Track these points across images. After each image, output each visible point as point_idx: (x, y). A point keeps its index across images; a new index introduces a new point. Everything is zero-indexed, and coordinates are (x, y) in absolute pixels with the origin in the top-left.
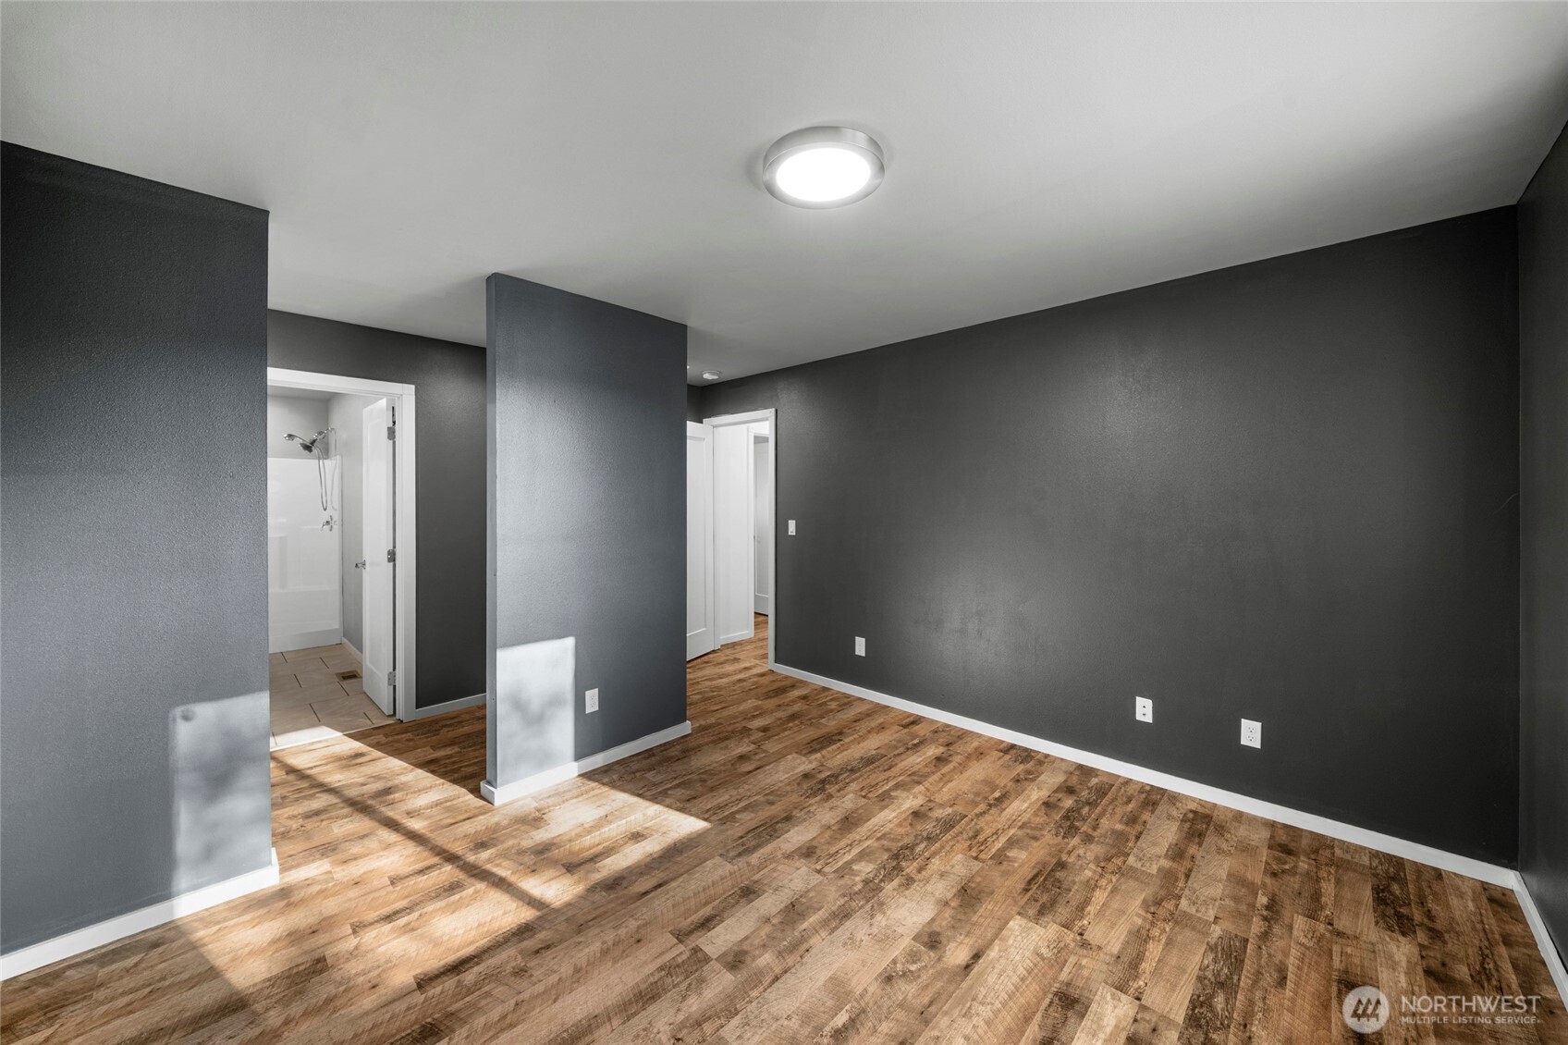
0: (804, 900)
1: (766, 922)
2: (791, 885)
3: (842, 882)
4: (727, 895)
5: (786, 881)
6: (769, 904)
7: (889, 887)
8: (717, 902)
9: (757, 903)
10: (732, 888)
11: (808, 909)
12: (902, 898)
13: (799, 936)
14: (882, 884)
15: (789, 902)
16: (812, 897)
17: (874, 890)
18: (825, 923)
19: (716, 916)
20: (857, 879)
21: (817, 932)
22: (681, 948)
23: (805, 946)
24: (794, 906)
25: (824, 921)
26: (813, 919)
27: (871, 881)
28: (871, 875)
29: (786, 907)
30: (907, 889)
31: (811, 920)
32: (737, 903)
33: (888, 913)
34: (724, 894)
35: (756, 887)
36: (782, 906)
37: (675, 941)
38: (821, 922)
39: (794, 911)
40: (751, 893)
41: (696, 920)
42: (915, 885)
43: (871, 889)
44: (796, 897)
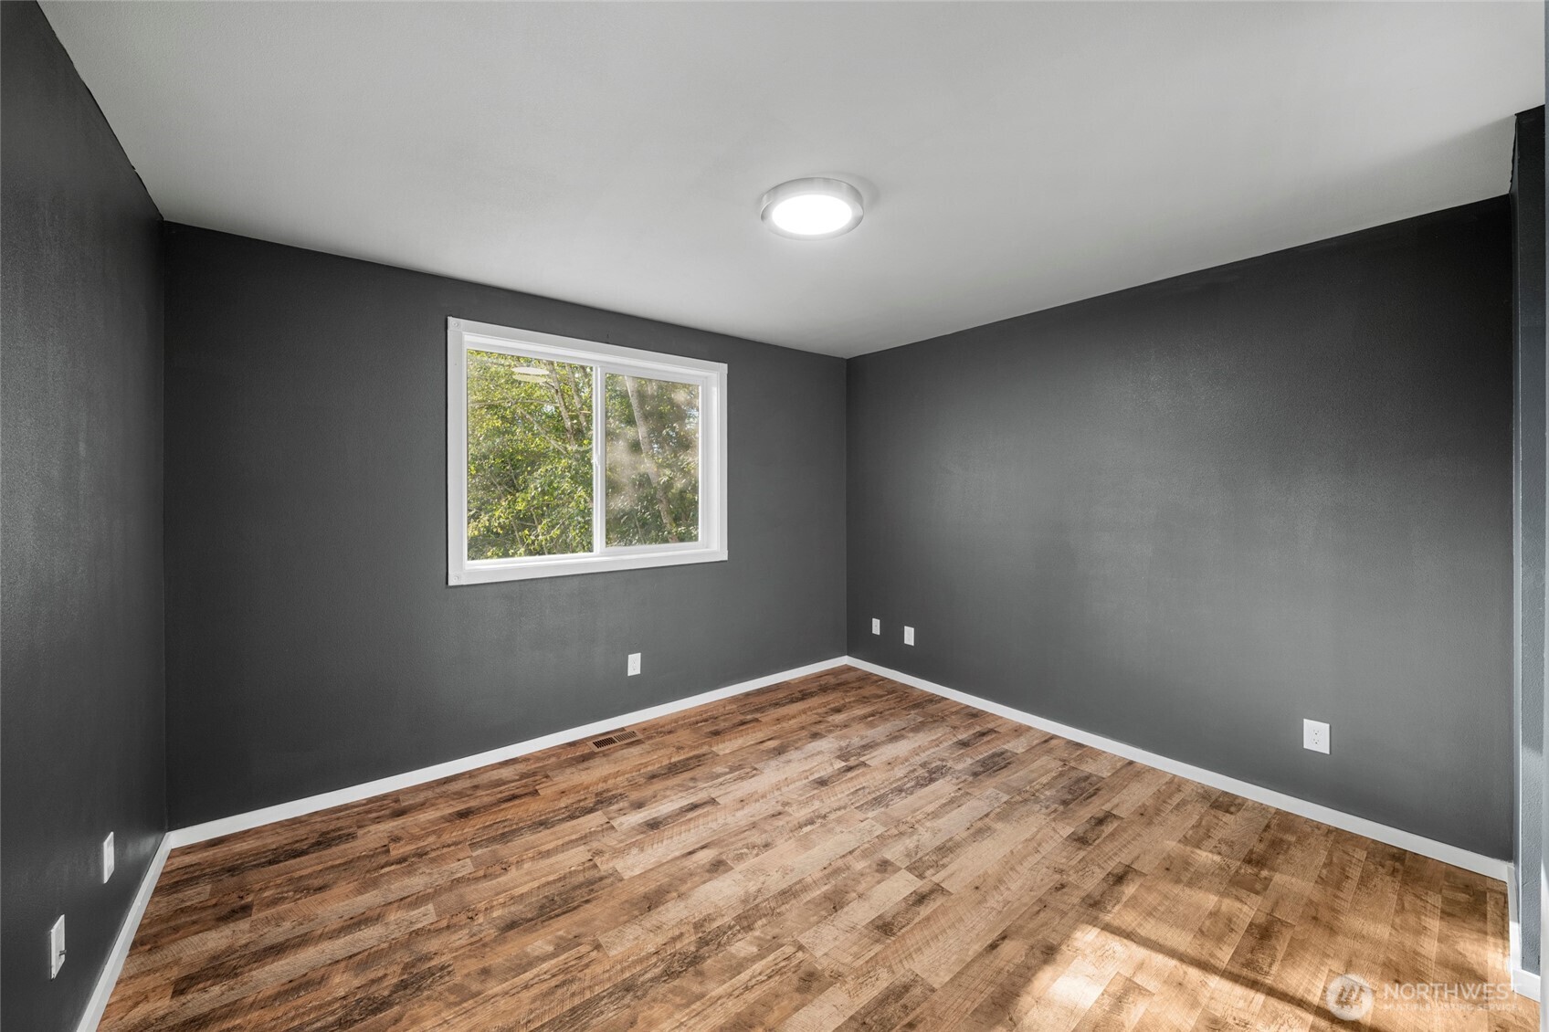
0: (824, 913)
1: (862, 895)
2: (836, 932)
3: (776, 931)
4: (908, 927)
5: (842, 938)
6: (860, 913)
7: (727, 920)
8: (917, 920)
9: (874, 915)
10: (903, 935)
11: (820, 904)
12: (721, 905)
13: (831, 880)
14: (733, 923)
15: (839, 912)
16: (813, 916)
17: (746, 917)
18: (806, 889)
19: (913, 905)
20: (757, 933)
21: (814, 882)
22: (936, 879)
23: (826, 872)
24: (834, 908)
25: (806, 891)
26: (816, 893)
27: (743, 928)
28: (740, 936)
29: (842, 907)
30: (710, 914)
31: (818, 892)
32: (894, 917)
33: (742, 893)
34: (912, 929)
35: (877, 934)
36: (845, 909)
37: (942, 885)
38: (810, 890)
39: (835, 902)
40: (881, 927)
41: (932, 902)
42: (694, 921)
43: (745, 921)
44: (831, 918)
